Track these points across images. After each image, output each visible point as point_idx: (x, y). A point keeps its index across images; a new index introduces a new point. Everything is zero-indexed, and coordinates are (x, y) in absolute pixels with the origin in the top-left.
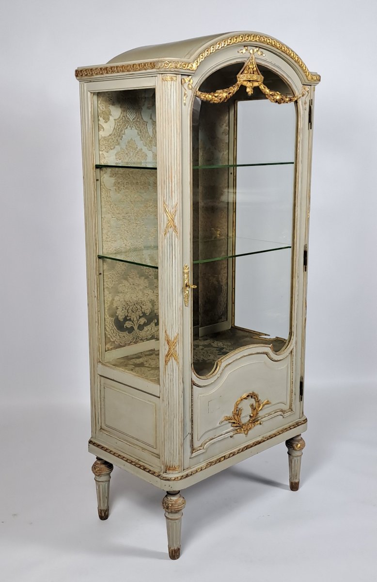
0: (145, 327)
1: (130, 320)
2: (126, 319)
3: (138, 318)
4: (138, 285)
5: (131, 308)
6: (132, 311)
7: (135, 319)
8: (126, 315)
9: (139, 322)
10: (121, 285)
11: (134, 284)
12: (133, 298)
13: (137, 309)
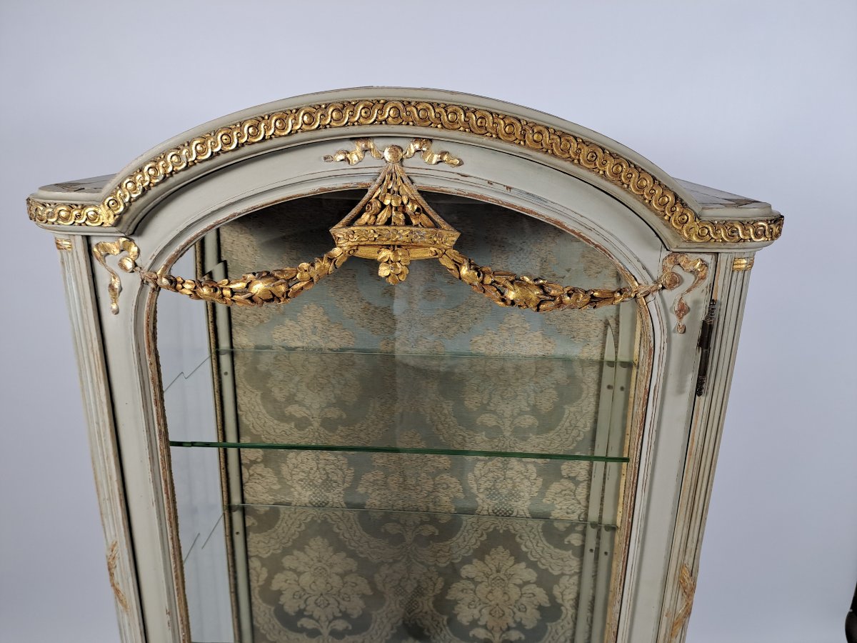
0: (347, 636)
1: (311, 617)
2: (301, 614)
3: (331, 617)
4: (331, 566)
5: (313, 598)
6: (316, 603)
7: (323, 618)
8: (302, 607)
9: (332, 624)
10: (288, 557)
11: (320, 561)
12: (317, 583)
13: (329, 604)
